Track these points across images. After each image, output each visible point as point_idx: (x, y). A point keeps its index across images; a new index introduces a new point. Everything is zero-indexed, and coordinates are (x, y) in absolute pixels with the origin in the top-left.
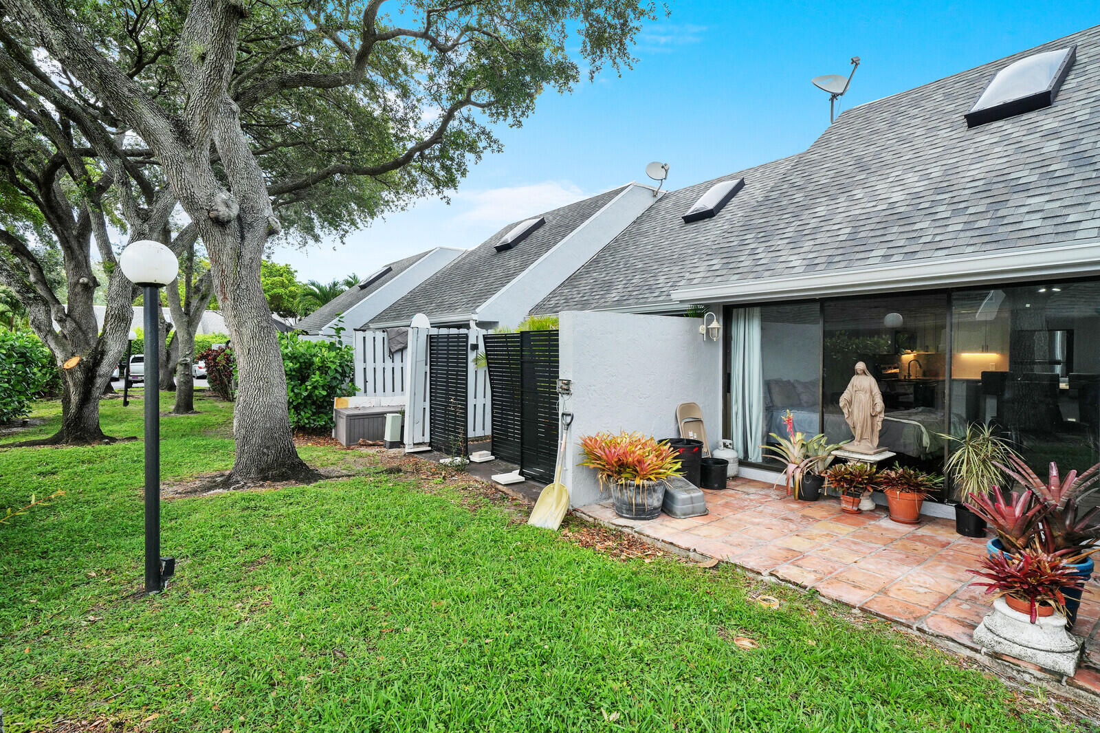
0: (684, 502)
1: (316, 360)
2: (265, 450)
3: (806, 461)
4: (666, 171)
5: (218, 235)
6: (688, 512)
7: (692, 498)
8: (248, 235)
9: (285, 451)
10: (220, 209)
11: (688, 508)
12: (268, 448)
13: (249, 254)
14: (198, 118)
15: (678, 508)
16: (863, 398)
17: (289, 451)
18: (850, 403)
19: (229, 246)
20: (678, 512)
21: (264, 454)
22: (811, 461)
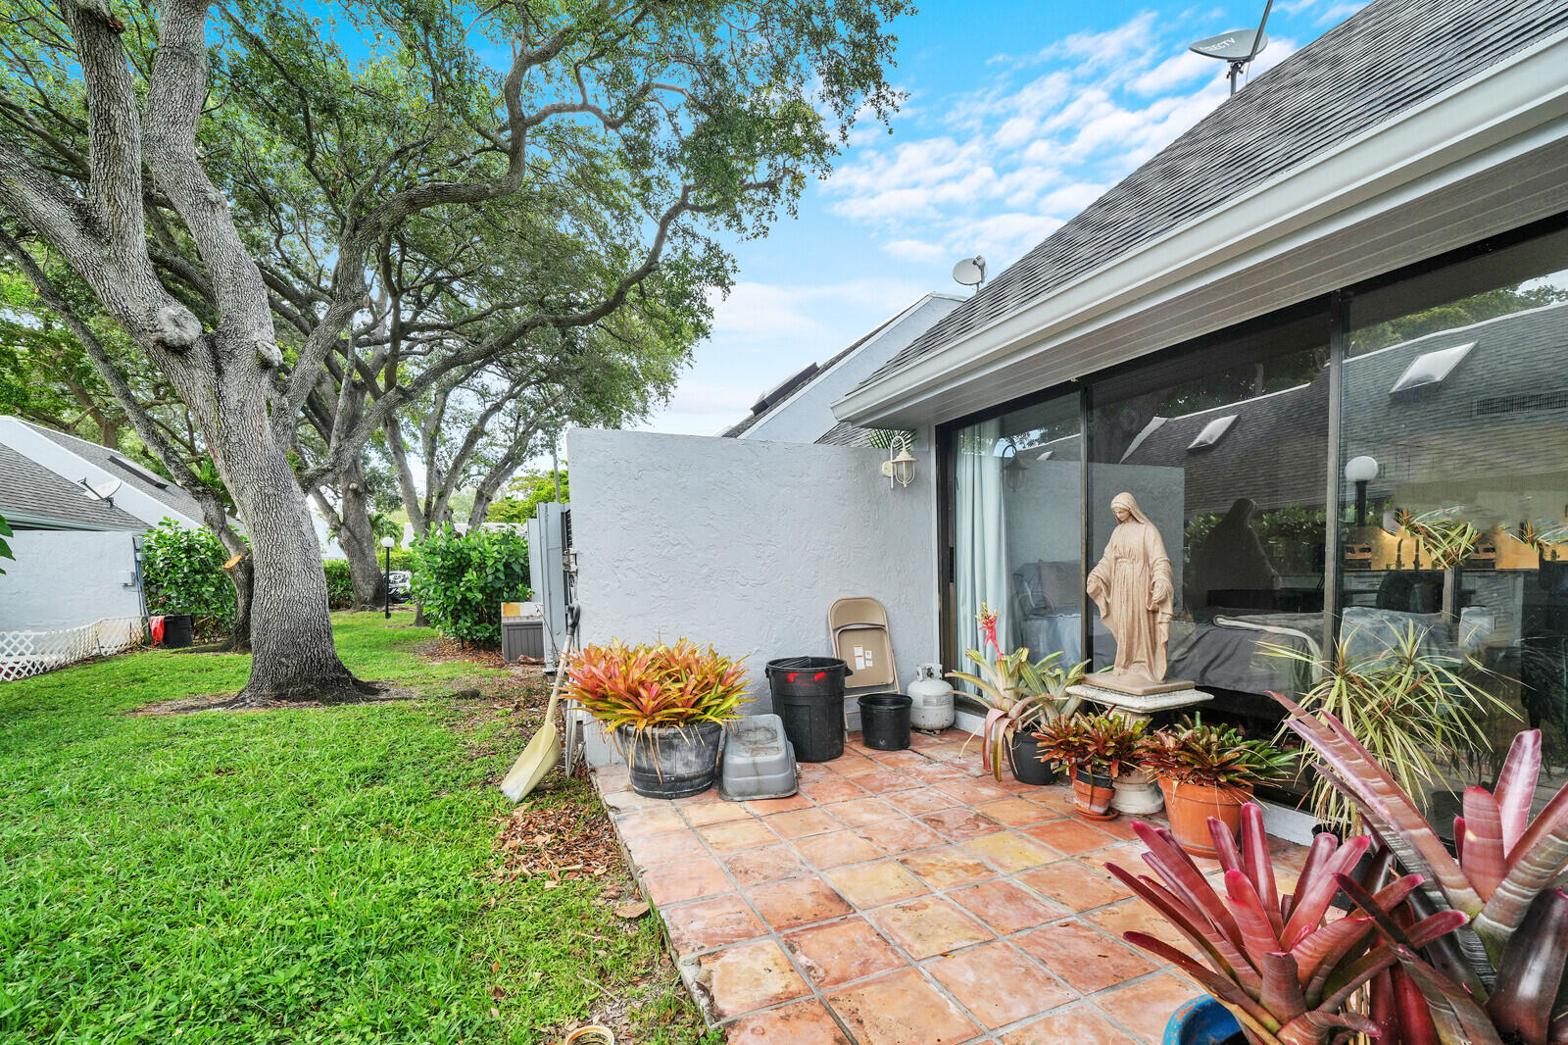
0: (740, 771)
1: (474, 555)
2: (283, 660)
3: (1020, 704)
4: (982, 271)
5: (179, 367)
6: (750, 790)
7: (755, 764)
8: (230, 369)
9: (312, 661)
10: (167, 328)
11: (748, 783)
12: (287, 657)
13: (236, 395)
14: (103, 198)
15: (730, 780)
16: (1130, 571)
17: (319, 662)
18: (1108, 586)
19: (200, 384)
20: (729, 790)
21: (281, 663)
22: (1031, 705)
